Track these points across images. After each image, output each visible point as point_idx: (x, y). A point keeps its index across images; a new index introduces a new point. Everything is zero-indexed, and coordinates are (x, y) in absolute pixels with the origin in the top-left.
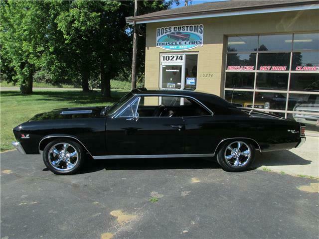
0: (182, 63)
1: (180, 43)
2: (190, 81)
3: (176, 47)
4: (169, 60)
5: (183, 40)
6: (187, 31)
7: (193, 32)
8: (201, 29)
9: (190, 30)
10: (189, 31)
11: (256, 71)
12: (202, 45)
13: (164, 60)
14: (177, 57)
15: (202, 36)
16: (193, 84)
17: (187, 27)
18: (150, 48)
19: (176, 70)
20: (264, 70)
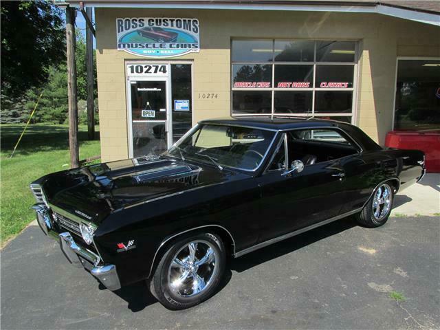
0: (166, 77)
1: (161, 46)
2: (181, 105)
3: (154, 52)
4: (142, 71)
5: (166, 40)
6: (171, 26)
7: (182, 29)
8: (196, 27)
9: (177, 26)
10: (175, 27)
11: (273, 89)
12: (198, 50)
13: (132, 72)
14: (157, 67)
15: (197, 36)
16: (186, 110)
17: (172, 21)
18: (104, 50)
19: (155, 89)
20: (284, 87)
